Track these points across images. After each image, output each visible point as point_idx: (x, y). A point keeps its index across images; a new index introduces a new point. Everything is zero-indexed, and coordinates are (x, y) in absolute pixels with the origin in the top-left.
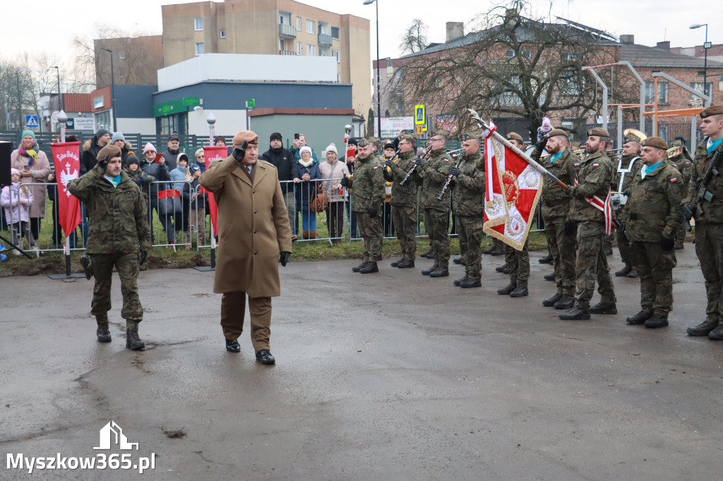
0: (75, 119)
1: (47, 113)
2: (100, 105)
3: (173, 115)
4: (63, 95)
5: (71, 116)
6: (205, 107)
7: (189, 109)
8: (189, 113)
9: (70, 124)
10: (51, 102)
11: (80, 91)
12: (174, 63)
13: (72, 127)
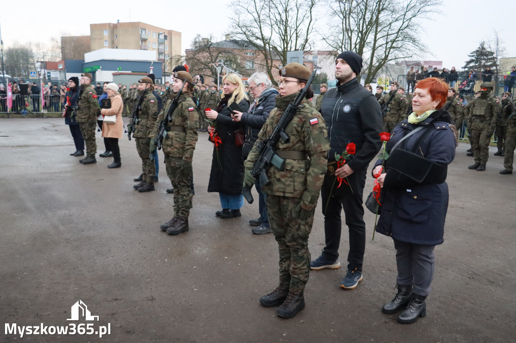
0: (51, 73)
1: (39, 70)
2: (61, 67)
3: (90, 72)
4: (46, 62)
5: (49, 71)
6: (102, 69)
7: (96, 70)
8: (97, 72)
9: (49, 75)
10: (41, 65)
11: (54, 61)
12: (95, 50)
13: (50, 76)
